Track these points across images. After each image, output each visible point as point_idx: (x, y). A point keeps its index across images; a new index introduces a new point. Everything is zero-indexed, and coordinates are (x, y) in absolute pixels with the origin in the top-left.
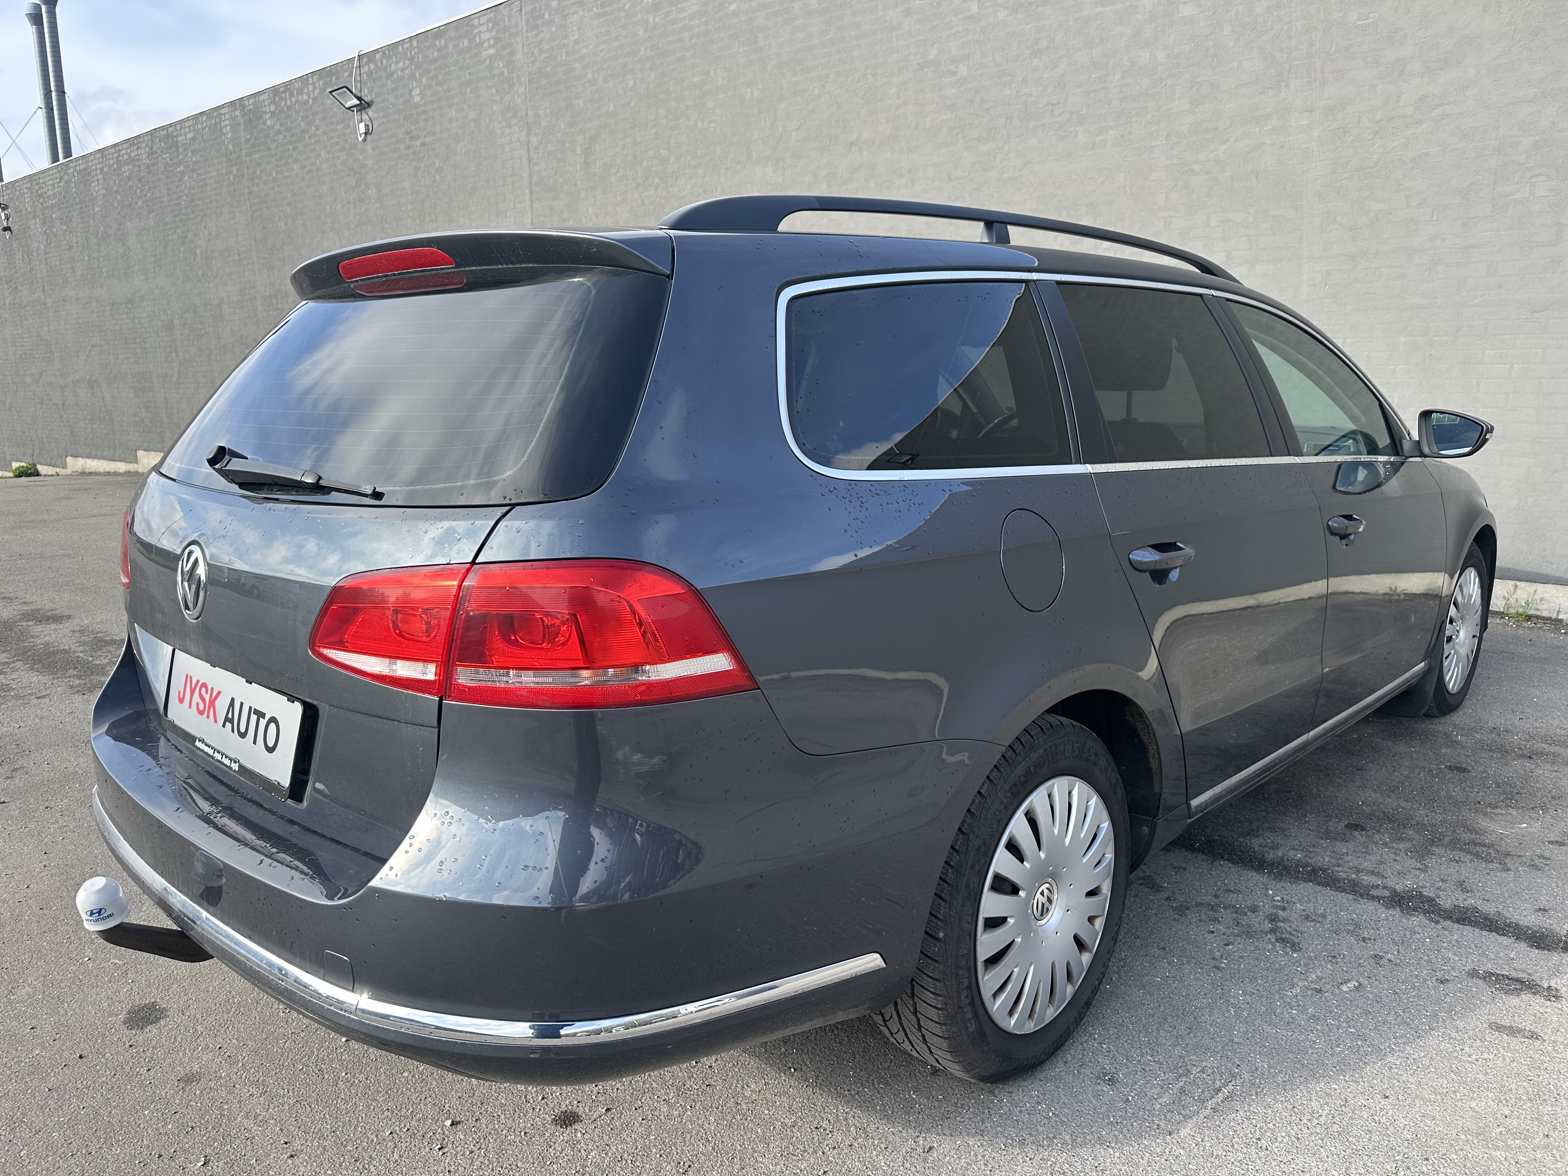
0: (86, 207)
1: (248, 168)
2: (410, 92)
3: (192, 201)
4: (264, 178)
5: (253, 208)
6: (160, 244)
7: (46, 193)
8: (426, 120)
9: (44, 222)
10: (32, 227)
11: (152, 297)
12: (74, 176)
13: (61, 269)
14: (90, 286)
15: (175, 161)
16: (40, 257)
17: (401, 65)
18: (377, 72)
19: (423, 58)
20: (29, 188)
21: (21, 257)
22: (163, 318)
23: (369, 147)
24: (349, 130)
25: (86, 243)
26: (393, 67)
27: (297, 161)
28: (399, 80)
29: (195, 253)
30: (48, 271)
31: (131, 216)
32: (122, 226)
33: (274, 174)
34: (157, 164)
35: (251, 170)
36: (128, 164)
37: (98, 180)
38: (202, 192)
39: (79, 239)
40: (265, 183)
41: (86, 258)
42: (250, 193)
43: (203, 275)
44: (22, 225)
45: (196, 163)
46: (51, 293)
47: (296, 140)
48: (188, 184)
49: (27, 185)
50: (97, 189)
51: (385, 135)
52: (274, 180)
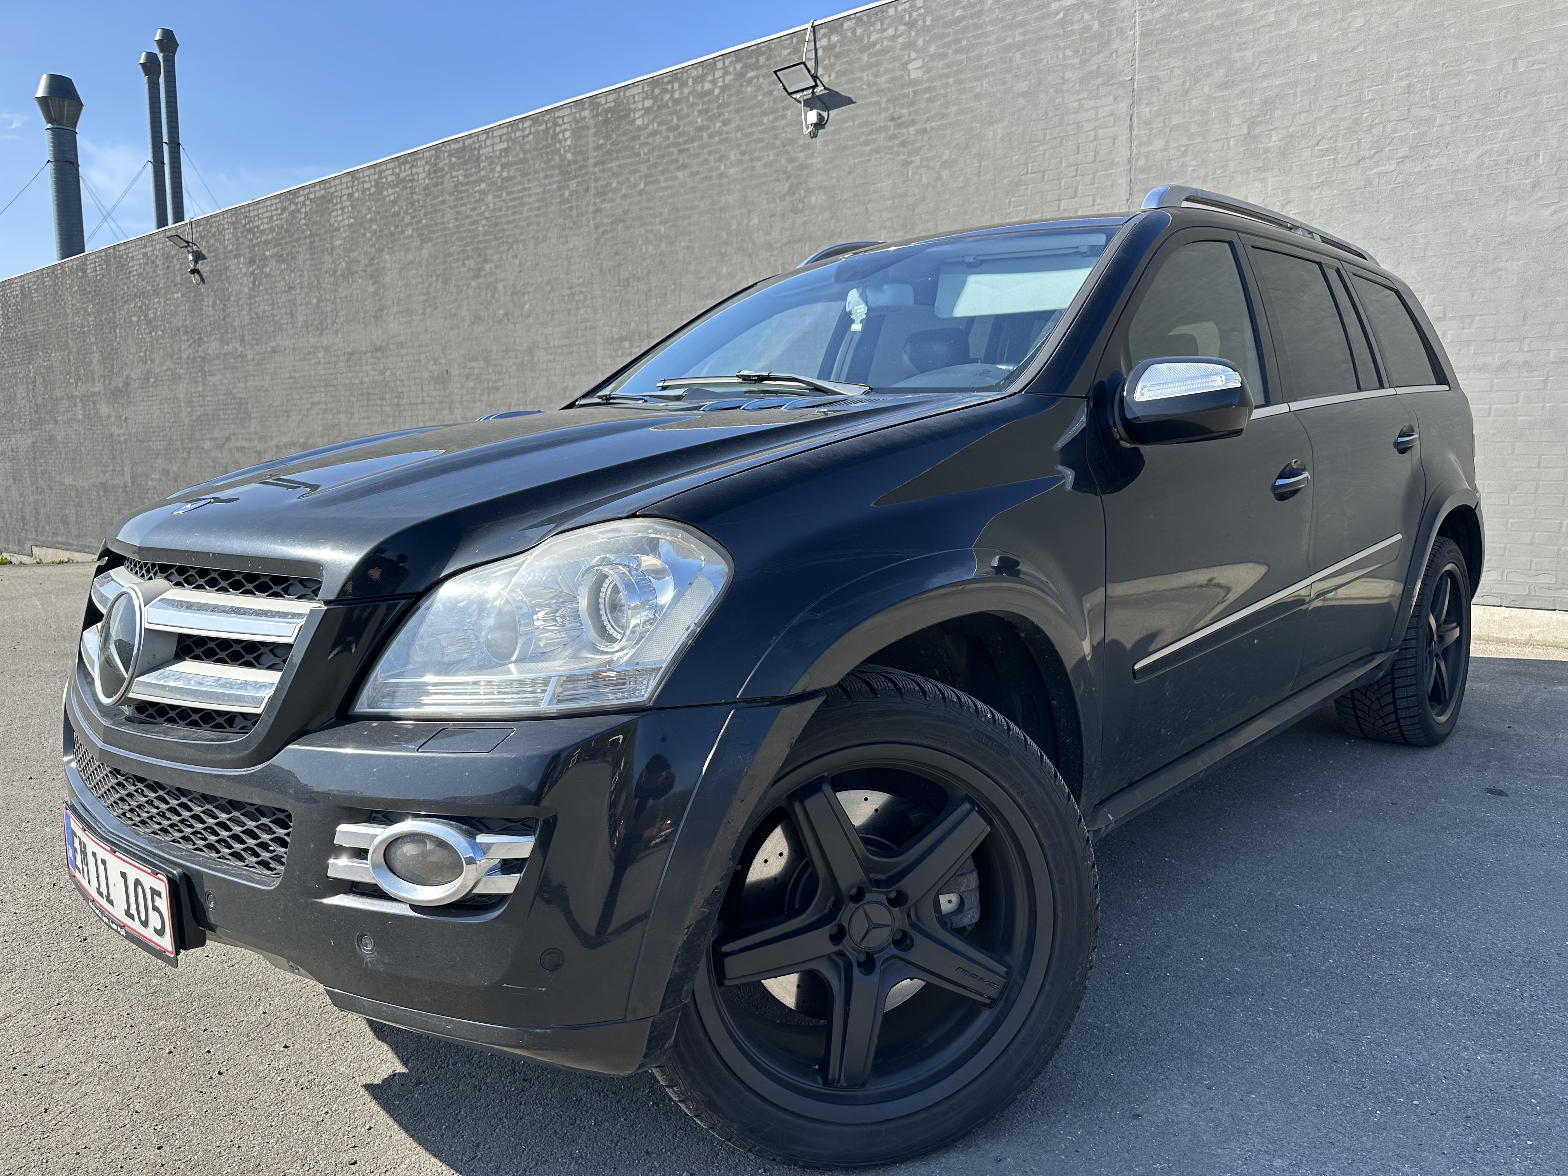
0: (321, 240)
1: (596, 180)
2: (904, 66)
3: (496, 225)
4: (623, 191)
5: (601, 230)
6: (437, 280)
7: (258, 227)
8: (930, 100)
9: (252, 261)
10: (232, 267)
11: (416, 343)
12: (304, 205)
13: (272, 315)
14: (318, 333)
15: (474, 178)
16: (241, 303)
17: (891, 32)
18: (842, 46)
19: (933, 20)
20: (232, 223)
21: (210, 303)
22: (431, 368)
23: (819, 140)
24: (783, 122)
25: (316, 282)
26: (874, 37)
27: (684, 166)
28: (884, 51)
29: (495, 288)
30: (251, 318)
31: (392, 248)
32: (376, 261)
33: (642, 185)
34: (442, 183)
35: (600, 183)
36: (395, 186)
37: (342, 209)
38: (515, 213)
39: (306, 278)
40: (624, 197)
41: (315, 301)
42: (598, 211)
43: (506, 314)
44: (216, 266)
45: (510, 178)
46: (254, 342)
47: (685, 142)
48: (491, 205)
49: (230, 220)
50: (340, 218)
51: (850, 124)
52: (641, 193)
